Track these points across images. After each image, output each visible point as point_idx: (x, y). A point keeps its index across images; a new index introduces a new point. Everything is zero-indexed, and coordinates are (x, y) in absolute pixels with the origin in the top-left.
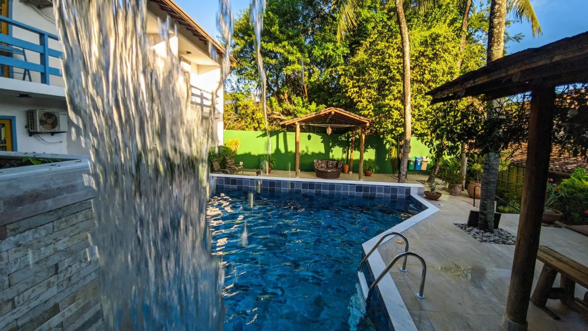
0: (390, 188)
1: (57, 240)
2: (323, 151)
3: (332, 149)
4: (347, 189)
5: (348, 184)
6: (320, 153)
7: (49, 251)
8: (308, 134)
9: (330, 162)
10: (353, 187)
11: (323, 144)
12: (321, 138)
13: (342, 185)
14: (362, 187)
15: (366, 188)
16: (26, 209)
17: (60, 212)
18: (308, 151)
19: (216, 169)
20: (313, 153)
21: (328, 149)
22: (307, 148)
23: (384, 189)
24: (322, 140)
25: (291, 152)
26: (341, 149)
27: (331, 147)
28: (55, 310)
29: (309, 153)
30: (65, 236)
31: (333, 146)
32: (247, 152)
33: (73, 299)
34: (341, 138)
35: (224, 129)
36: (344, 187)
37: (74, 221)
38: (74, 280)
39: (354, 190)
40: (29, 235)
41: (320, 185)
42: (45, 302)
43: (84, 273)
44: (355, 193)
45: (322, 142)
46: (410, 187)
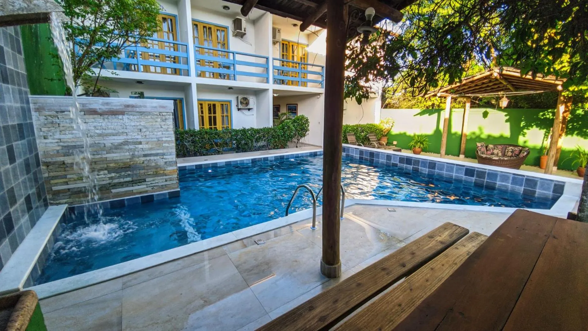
0: (522, 180)
1: (141, 122)
2: (507, 133)
3: (525, 131)
4: (452, 170)
5: (454, 164)
6: (501, 137)
7: (138, 124)
8: (484, 110)
9: (510, 148)
10: (460, 169)
11: (508, 124)
12: (506, 116)
13: (445, 164)
14: (474, 170)
15: (481, 174)
16: (130, 109)
17: (141, 113)
18: (482, 133)
19: (349, 142)
20: (489, 136)
21: (517, 131)
22: (480, 129)
23: (511, 178)
24: (508, 117)
25: (456, 134)
26: (543, 131)
27: (524, 128)
28: (140, 143)
29: (483, 136)
30: (144, 121)
31: (528, 126)
32: (402, 132)
33: (147, 143)
34: (544, 115)
35: (382, 108)
36: (447, 167)
37: (147, 118)
38: (147, 137)
39: (461, 173)
40: (131, 117)
41: (419, 161)
42: (137, 139)
43: (151, 136)
44: (463, 177)
45: (507, 121)
46: (564, 183)
